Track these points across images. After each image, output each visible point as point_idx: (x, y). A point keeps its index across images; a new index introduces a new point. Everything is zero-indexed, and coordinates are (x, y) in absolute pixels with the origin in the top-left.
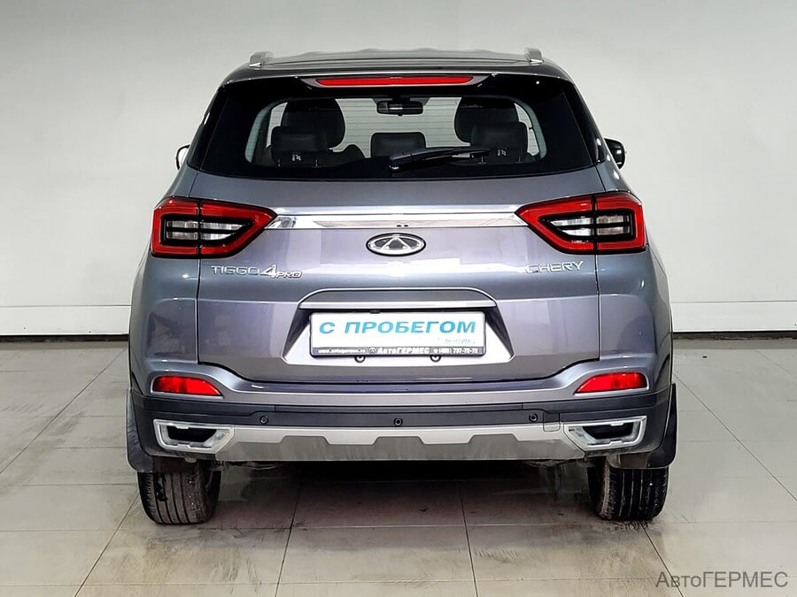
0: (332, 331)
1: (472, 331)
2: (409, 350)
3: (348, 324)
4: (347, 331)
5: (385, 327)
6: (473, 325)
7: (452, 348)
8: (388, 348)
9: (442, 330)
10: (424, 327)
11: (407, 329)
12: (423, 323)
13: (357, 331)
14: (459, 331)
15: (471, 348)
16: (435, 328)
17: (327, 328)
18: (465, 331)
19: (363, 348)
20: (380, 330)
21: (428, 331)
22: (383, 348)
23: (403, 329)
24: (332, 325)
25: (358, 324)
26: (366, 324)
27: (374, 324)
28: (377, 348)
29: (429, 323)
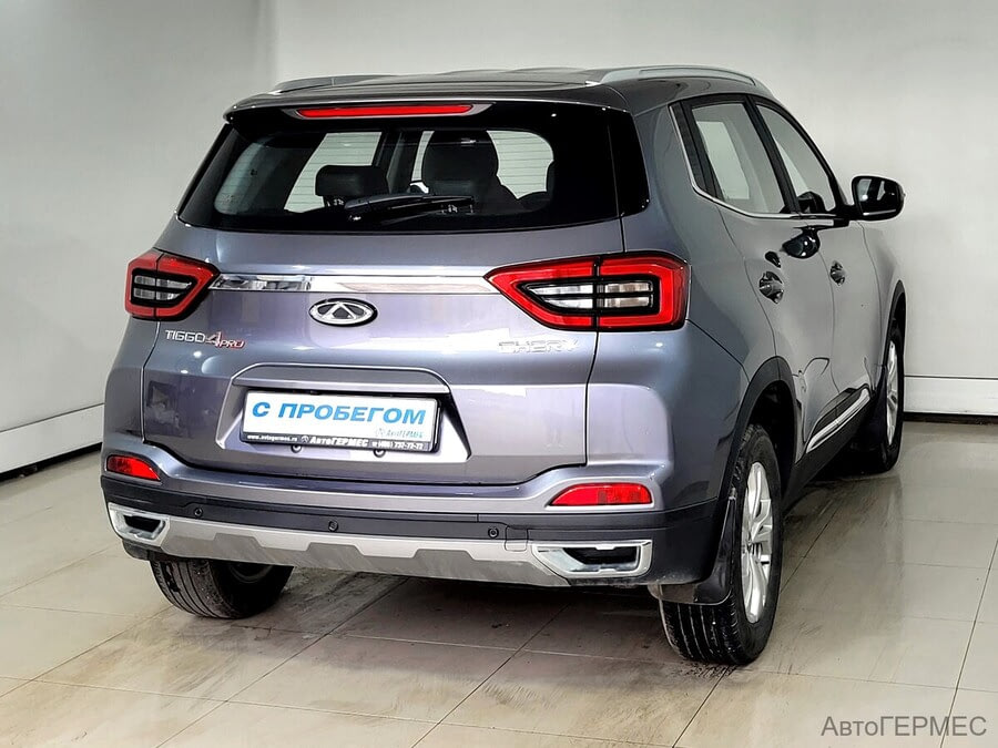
0: (265, 413)
1: (420, 423)
2: (345, 441)
3: (284, 406)
4: (281, 415)
5: (324, 412)
6: (422, 413)
7: (393, 441)
8: (322, 437)
9: (386, 419)
10: (367, 413)
11: (347, 415)
12: (366, 409)
13: (291, 416)
14: (404, 422)
15: (415, 443)
16: (379, 416)
17: (261, 409)
18: (412, 422)
19: (295, 436)
20: (318, 416)
21: (370, 420)
22: (317, 437)
23: (341, 416)
24: (267, 406)
25: (294, 406)
26: (303, 406)
27: (312, 407)
28: (310, 437)
29: (373, 410)
